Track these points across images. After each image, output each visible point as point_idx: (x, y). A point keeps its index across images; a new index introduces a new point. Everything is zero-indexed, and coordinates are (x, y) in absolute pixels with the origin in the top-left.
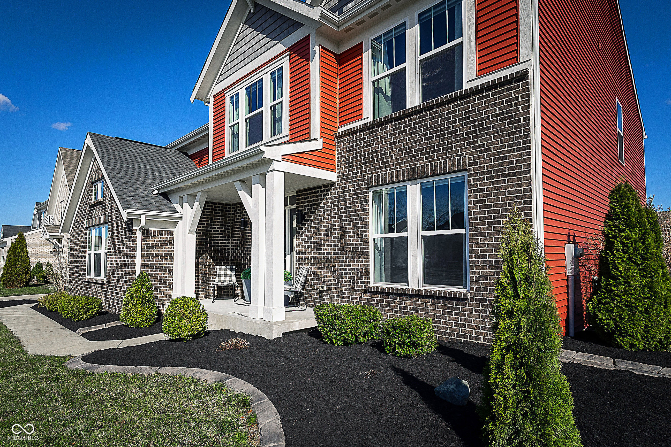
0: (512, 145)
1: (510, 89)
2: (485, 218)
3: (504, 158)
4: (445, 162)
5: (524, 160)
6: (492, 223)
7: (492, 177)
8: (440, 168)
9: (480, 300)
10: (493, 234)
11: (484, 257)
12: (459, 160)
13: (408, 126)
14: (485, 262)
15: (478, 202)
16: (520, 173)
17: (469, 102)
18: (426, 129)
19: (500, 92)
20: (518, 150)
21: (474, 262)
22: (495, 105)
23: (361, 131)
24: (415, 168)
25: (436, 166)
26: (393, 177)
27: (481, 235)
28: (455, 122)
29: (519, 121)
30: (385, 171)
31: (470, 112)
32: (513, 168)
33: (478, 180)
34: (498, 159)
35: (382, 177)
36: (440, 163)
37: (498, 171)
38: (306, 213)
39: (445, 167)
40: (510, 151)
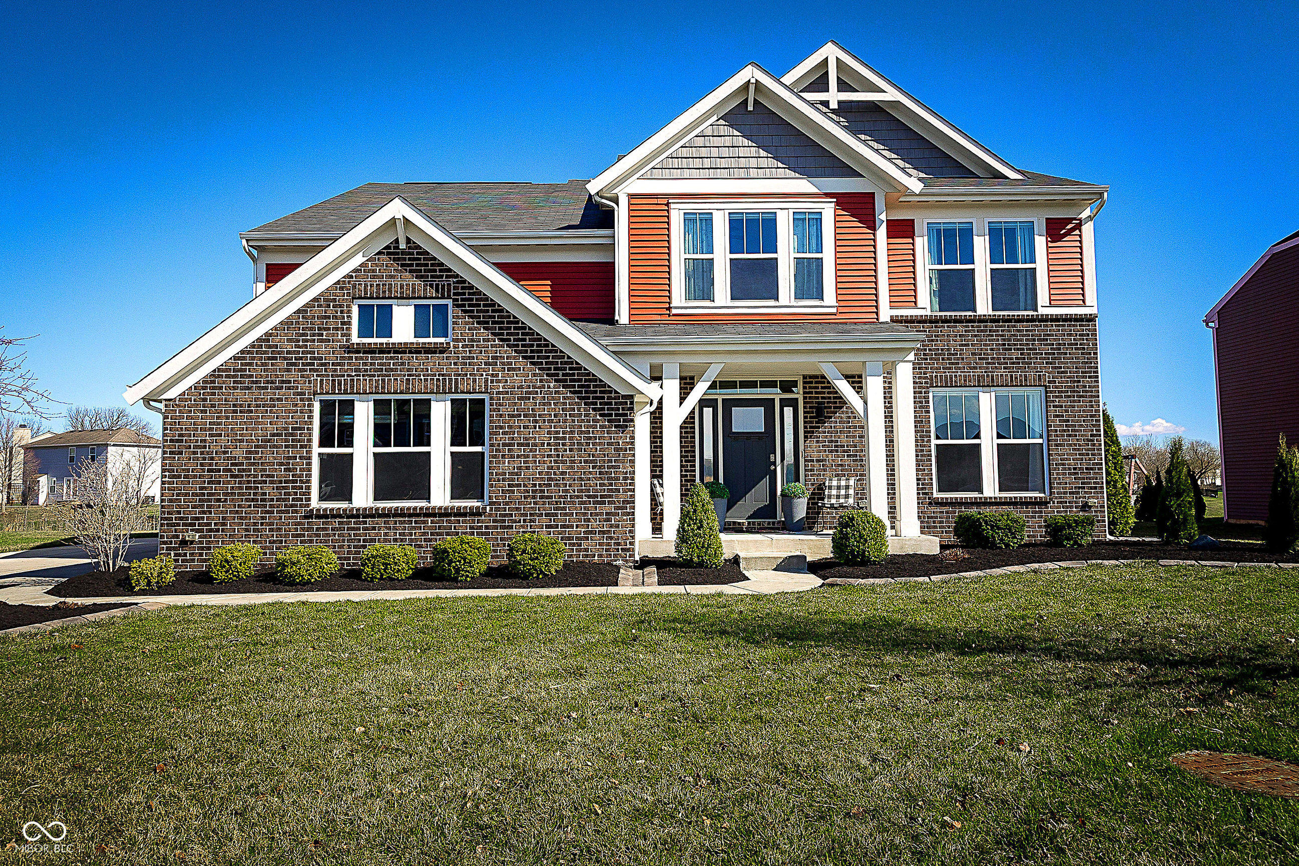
0: (1085, 372)
1: (1083, 325)
2: (1064, 431)
3: (1079, 381)
4: (1025, 376)
5: (1094, 387)
6: (1070, 436)
7: (1069, 397)
8: (1021, 381)
9: (1061, 502)
10: (1071, 445)
11: (1063, 464)
12: (1040, 376)
13: (982, 331)
14: (1064, 469)
15: (1057, 416)
16: (1091, 396)
17: (1047, 326)
18: (1004, 340)
19: (1074, 326)
20: (1090, 377)
21: (1055, 469)
22: (1071, 335)
23: (919, 322)
24: (992, 376)
25: (1016, 378)
26: (965, 381)
27: (1060, 445)
28: (1034, 340)
29: (1090, 354)
30: (954, 372)
31: (1048, 335)
32: (1087, 392)
33: (1057, 397)
34: (1075, 381)
35: (951, 378)
36: (1021, 376)
37: (1074, 391)
38: (826, 407)
39: (1026, 380)
40: (1083, 377)
